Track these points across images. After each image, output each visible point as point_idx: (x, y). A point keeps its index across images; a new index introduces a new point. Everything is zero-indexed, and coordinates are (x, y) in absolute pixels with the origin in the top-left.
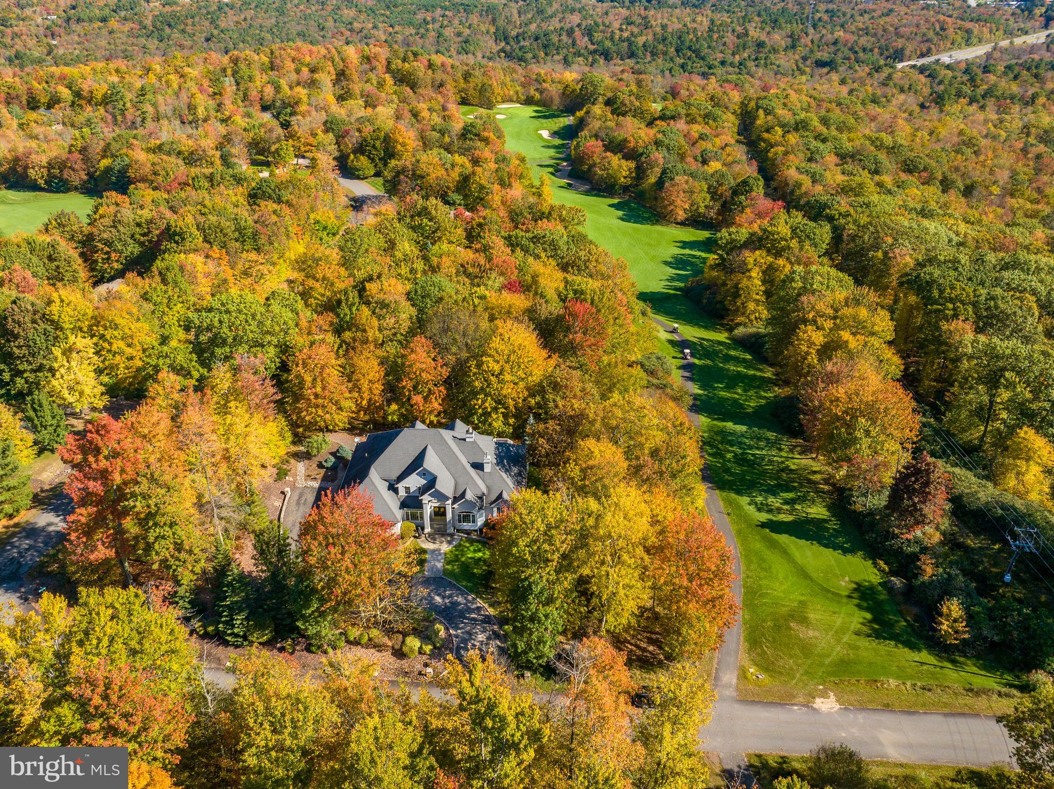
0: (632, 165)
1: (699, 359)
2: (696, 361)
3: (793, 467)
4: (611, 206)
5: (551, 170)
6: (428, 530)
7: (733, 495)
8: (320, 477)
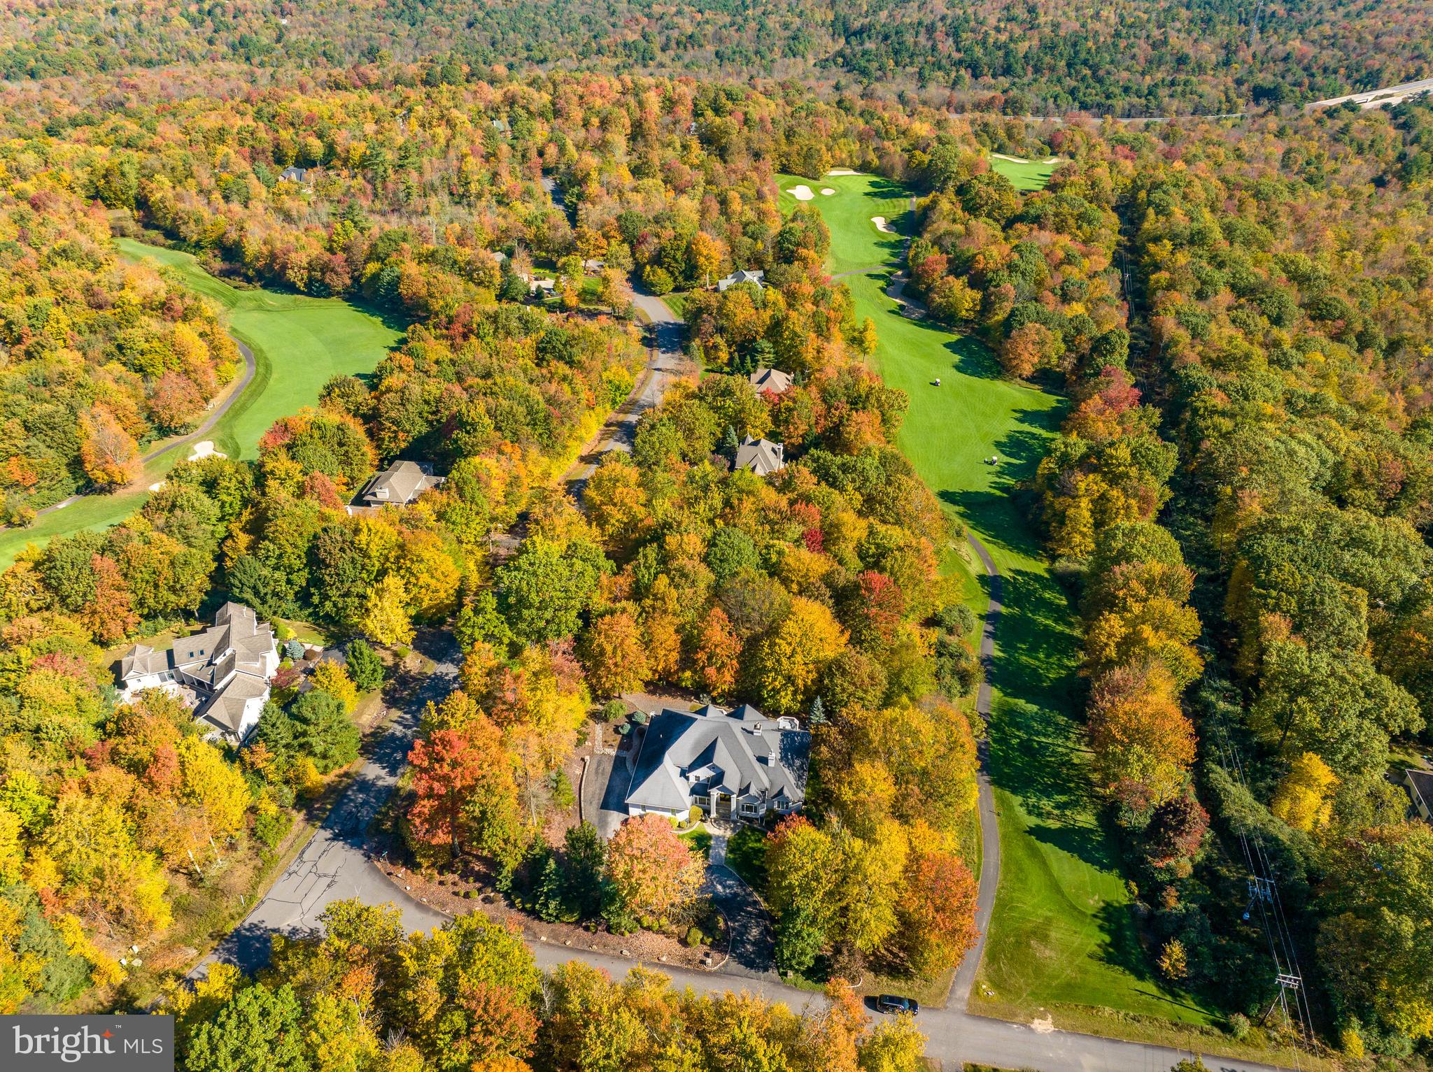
0: (978, 295)
1: (1007, 606)
2: (1003, 610)
3: (1076, 761)
4: (947, 345)
5: (881, 283)
6: (714, 815)
7: (1007, 793)
8: (616, 743)
